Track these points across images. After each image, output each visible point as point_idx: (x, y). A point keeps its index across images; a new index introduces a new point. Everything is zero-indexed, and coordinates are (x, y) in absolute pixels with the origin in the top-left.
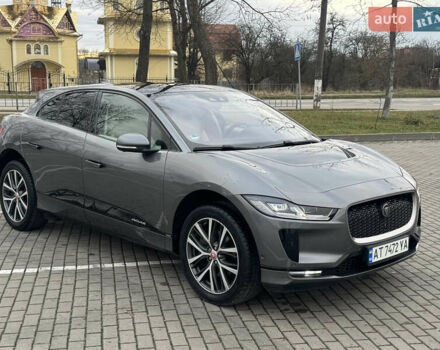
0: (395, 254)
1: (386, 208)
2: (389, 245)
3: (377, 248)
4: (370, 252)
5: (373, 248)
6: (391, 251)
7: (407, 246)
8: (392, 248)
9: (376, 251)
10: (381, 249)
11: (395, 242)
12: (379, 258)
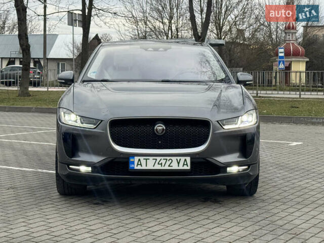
0: (167, 167)
1: (160, 127)
2: (158, 159)
3: (142, 158)
4: (132, 160)
5: (136, 158)
6: (161, 164)
7: (187, 164)
8: (163, 162)
9: (139, 160)
10: (146, 159)
11: (168, 158)
12: (144, 167)
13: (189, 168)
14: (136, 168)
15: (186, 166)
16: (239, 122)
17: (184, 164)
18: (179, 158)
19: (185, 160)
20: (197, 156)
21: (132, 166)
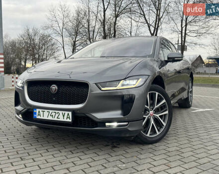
0: (56, 119)
2: (51, 111)
3: (41, 110)
4: (35, 111)
5: (37, 110)
6: (52, 116)
7: (69, 118)
8: (54, 114)
9: (39, 112)
10: (43, 111)
11: (57, 112)
12: (42, 118)
13: (70, 121)
14: (37, 117)
15: (68, 119)
16: (120, 85)
17: (67, 118)
18: (64, 112)
19: (68, 114)
20: (78, 112)
21: (35, 116)
